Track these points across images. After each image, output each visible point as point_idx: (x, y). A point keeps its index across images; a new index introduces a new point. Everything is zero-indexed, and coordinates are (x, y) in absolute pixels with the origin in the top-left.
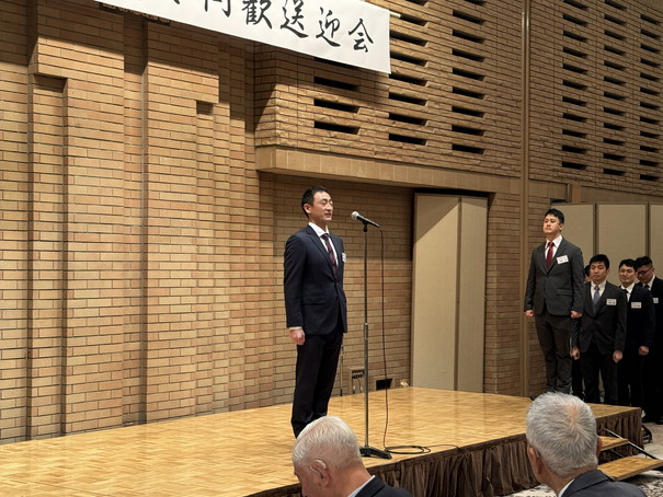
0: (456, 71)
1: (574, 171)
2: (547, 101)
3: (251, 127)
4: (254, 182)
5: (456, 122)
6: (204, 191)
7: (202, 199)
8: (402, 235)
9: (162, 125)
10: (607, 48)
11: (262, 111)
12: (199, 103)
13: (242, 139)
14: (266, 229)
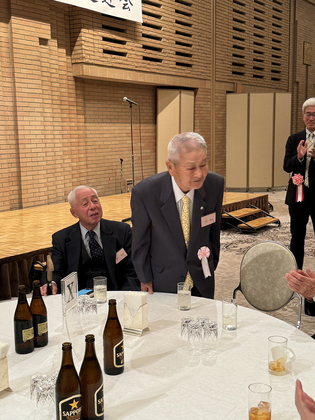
0: (177, 22)
1: (238, 76)
2: (224, 38)
3: (70, 52)
4: (73, 83)
5: (178, 50)
6: (46, 88)
7: (45, 92)
8: (151, 111)
9: (21, 51)
10: (255, 10)
11: (75, 44)
12: (40, 39)
13: (65, 59)
14: (80, 108)
